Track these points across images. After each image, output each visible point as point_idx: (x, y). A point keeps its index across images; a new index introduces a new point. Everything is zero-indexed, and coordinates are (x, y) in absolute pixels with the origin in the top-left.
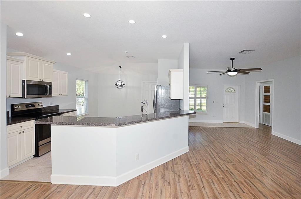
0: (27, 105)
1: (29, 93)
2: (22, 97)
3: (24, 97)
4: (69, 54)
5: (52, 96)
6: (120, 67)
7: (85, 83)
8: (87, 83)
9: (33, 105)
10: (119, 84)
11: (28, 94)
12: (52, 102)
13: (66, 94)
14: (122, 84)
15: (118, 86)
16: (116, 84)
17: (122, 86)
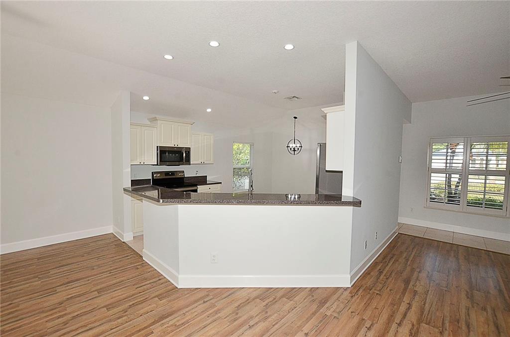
0: (167, 173)
1: (162, 160)
3: (157, 165)
4: (209, 110)
5: (190, 164)
6: (295, 118)
8: (252, 146)
9: (173, 173)
11: (160, 161)
12: (198, 171)
13: (211, 161)
15: (291, 149)
16: (287, 147)
17: (298, 149)
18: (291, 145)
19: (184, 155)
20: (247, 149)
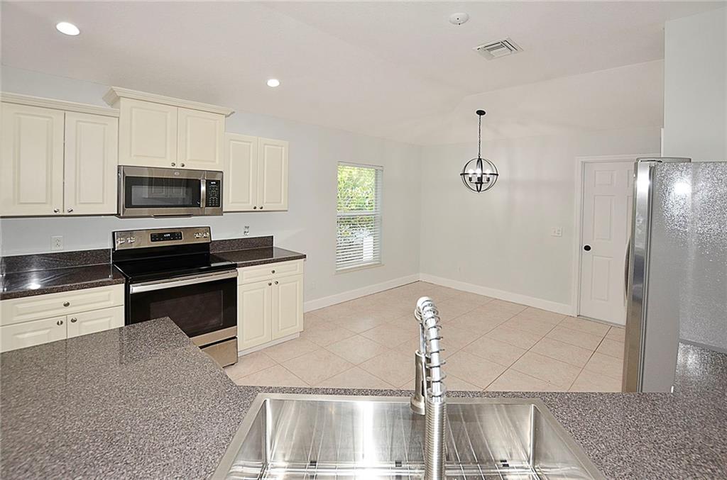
1: (134, 203)
2: (116, 213)
6: (481, 113)
7: (376, 174)
8: (380, 173)
9: (176, 234)
10: (474, 171)
11: (127, 206)
12: (248, 227)
13: (283, 205)
14: (488, 171)
15: (470, 179)
16: (463, 174)
17: (488, 180)
18: (470, 171)
19: (203, 188)
20: (367, 178)
